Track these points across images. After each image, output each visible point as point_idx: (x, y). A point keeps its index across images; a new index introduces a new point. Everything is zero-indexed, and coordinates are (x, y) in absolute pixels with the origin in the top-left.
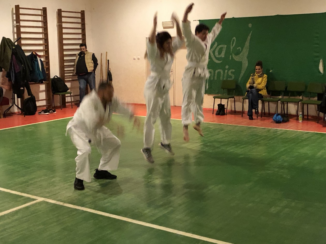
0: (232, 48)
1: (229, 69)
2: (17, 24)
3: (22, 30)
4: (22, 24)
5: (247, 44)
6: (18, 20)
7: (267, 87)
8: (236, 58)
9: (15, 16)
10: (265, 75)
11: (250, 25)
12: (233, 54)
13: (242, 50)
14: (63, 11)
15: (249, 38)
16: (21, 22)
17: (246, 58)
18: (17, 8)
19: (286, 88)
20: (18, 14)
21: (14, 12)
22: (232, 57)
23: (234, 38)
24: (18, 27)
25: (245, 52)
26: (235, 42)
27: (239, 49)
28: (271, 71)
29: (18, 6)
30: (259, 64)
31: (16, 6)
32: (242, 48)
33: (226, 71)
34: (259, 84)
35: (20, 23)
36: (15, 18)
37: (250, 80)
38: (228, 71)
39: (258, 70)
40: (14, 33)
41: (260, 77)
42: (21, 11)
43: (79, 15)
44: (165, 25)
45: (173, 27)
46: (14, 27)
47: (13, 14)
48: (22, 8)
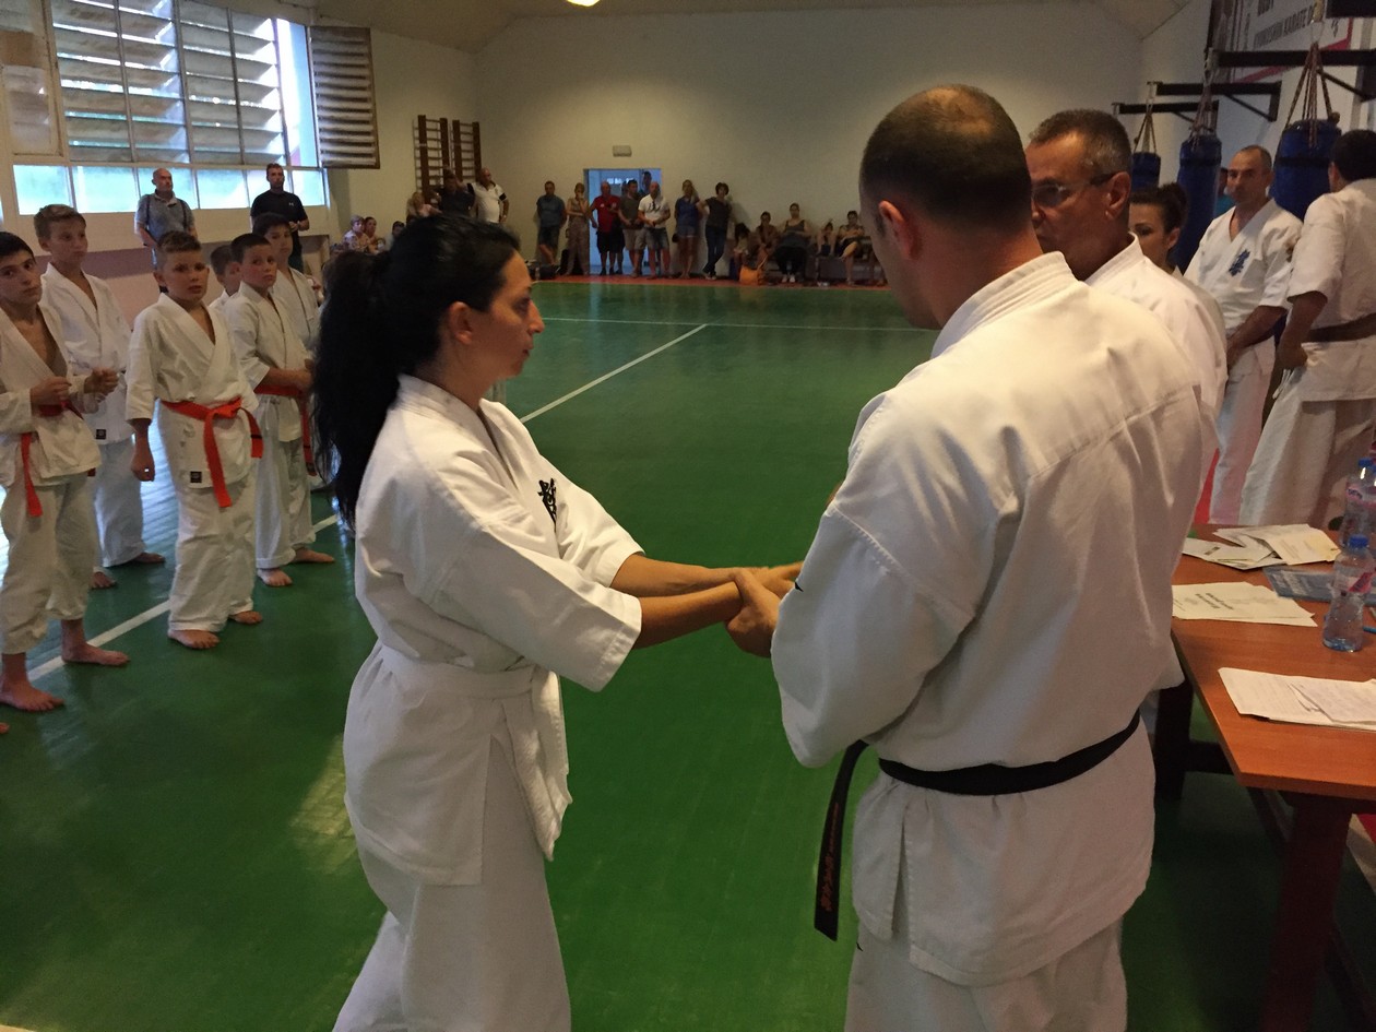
2: (423, 145)
3: (428, 153)
6: (423, 139)
9: (417, 132)
14: (462, 125)
16: (428, 142)
18: (422, 120)
20: (422, 129)
24: (424, 150)
29: (423, 116)
31: (418, 116)
36: (417, 136)
40: (415, 158)
42: (427, 125)
44: (619, 151)
45: (629, 155)
46: (416, 148)
47: (414, 128)
48: (428, 120)
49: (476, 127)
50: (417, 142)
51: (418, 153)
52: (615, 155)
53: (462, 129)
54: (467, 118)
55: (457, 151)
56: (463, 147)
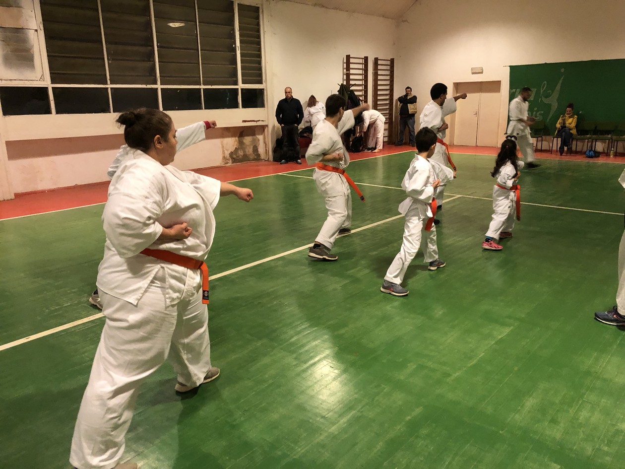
0: (542, 92)
1: (537, 111)
2: (348, 72)
3: (351, 77)
4: (352, 71)
5: (558, 87)
6: (348, 68)
7: (576, 127)
8: (546, 101)
9: (345, 65)
10: (576, 116)
11: (563, 70)
12: (543, 97)
13: (552, 93)
14: (380, 60)
15: (561, 82)
16: (351, 70)
17: (556, 101)
18: (348, 57)
19: (596, 127)
20: (348, 63)
21: (345, 61)
22: (541, 100)
23: (546, 82)
24: (348, 75)
25: (556, 95)
26: (546, 86)
27: (550, 92)
28: (581, 112)
29: (349, 55)
30: (570, 106)
32: (553, 91)
33: (534, 113)
34: (570, 124)
35: (349, 71)
36: (345, 67)
37: (560, 120)
38: (536, 113)
39: (568, 112)
40: (343, 80)
41: (570, 117)
42: (352, 60)
43: (389, 63)
44: (474, 71)
45: (482, 73)
46: (344, 74)
47: (343, 63)
48: (352, 58)
49: (392, 61)
50: (345, 70)
51: (345, 76)
52: (473, 73)
53: (379, 62)
54: (384, 55)
55: (376, 75)
56: (379, 72)
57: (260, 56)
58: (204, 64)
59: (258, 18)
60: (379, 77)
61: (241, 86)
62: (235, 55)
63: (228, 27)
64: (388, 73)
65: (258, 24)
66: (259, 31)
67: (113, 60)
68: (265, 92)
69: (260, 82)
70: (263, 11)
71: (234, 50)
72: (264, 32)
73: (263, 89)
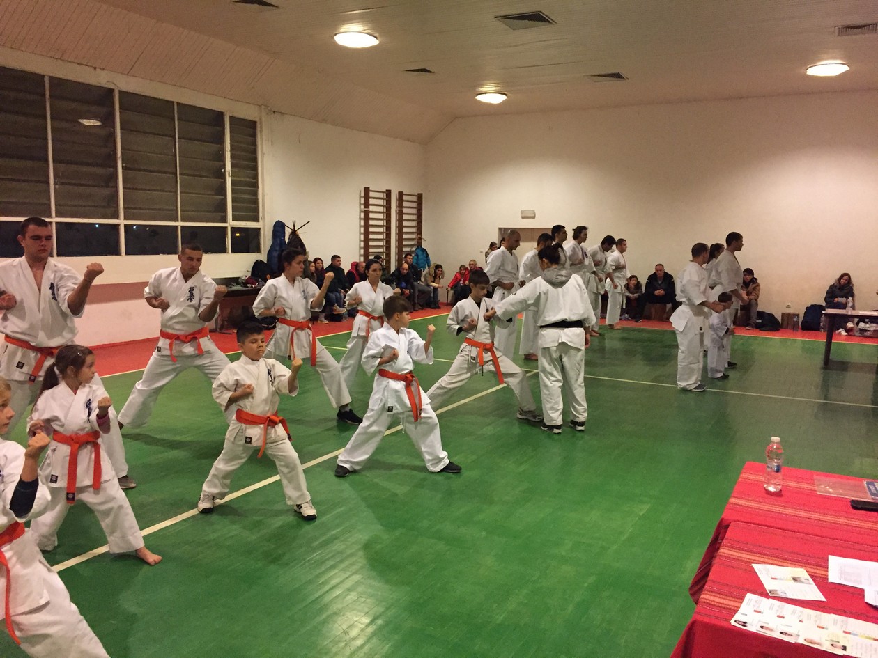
2: (366, 209)
3: (371, 215)
9: (363, 199)
14: (406, 195)
18: (367, 190)
21: (362, 195)
29: (369, 188)
31: (365, 188)
35: (369, 207)
36: (363, 202)
40: (360, 219)
42: (371, 194)
43: (415, 199)
44: (524, 215)
45: (534, 217)
46: (361, 212)
47: (361, 197)
48: (371, 191)
49: (420, 196)
50: (362, 207)
51: (362, 215)
52: (523, 217)
53: (405, 198)
54: (410, 188)
55: (400, 214)
56: (405, 211)
57: (255, 185)
58: (185, 193)
59: (254, 135)
60: (405, 217)
61: (231, 223)
62: (225, 182)
63: (215, 145)
64: (415, 211)
65: (255, 144)
66: (255, 152)
67: (62, 183)
68: (262, 232)
69: (256, 219)
70: (261, 127)
71: (223, 176)
72: (263, 154)
73: (260, 229)
